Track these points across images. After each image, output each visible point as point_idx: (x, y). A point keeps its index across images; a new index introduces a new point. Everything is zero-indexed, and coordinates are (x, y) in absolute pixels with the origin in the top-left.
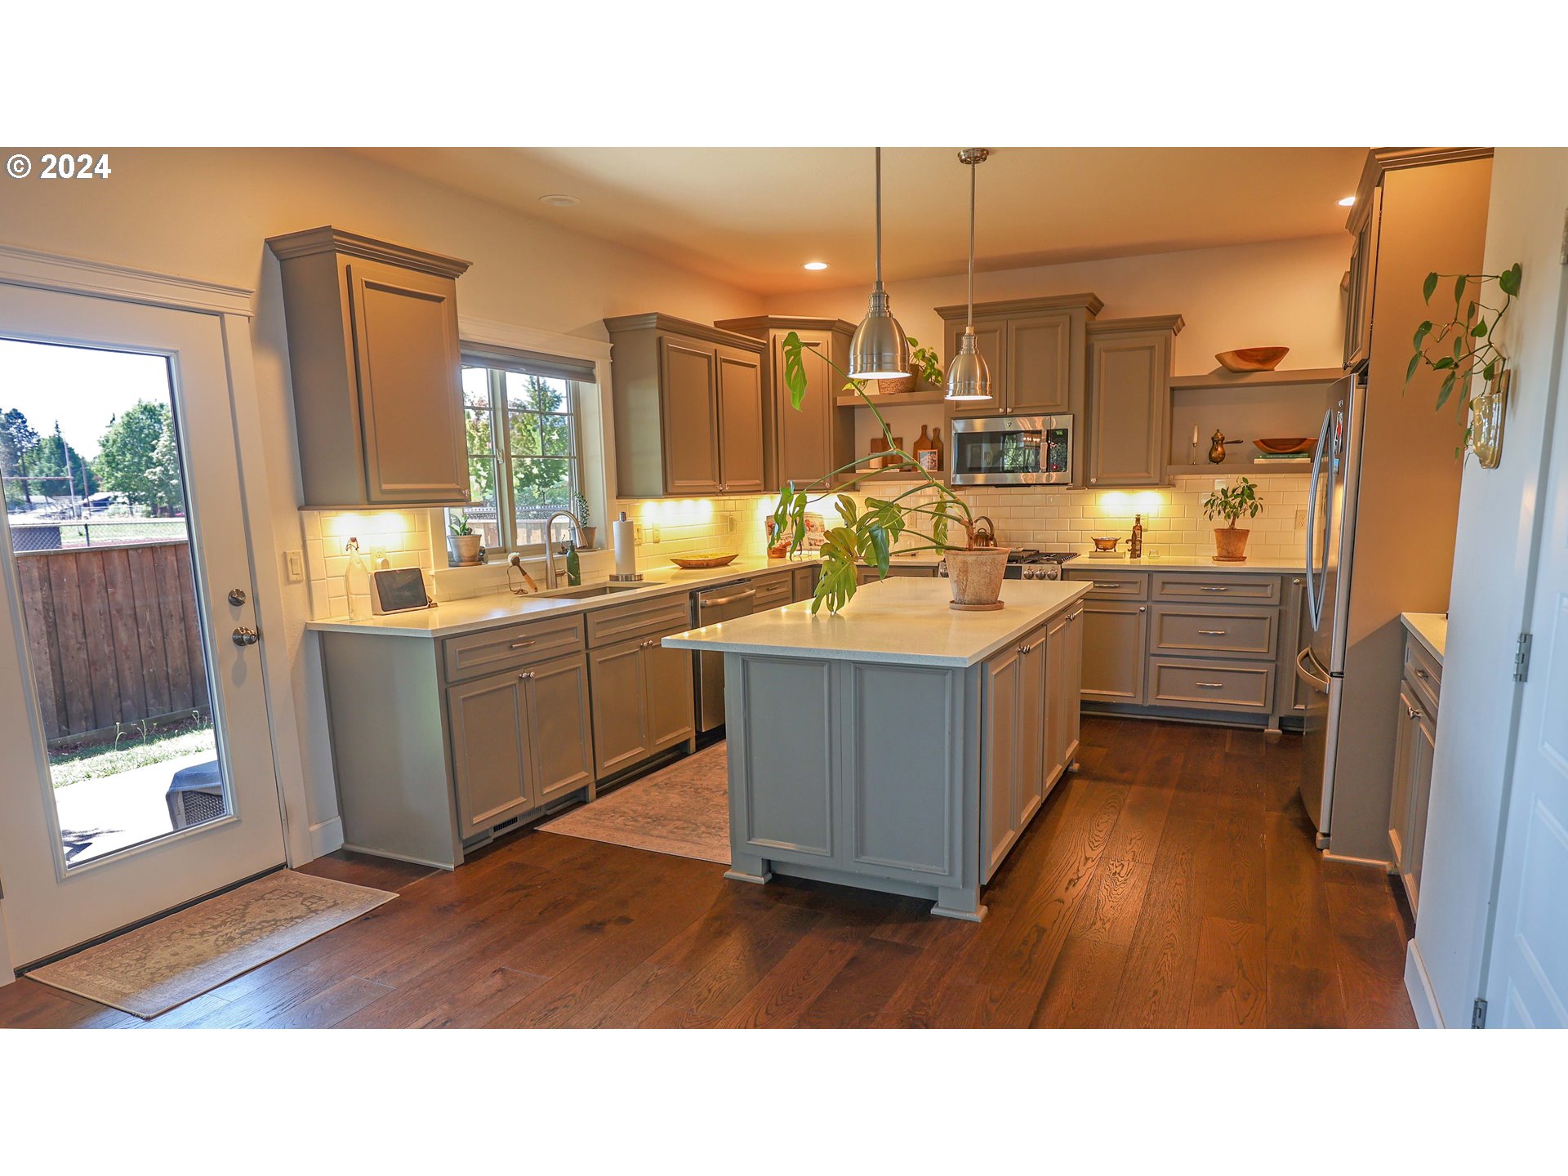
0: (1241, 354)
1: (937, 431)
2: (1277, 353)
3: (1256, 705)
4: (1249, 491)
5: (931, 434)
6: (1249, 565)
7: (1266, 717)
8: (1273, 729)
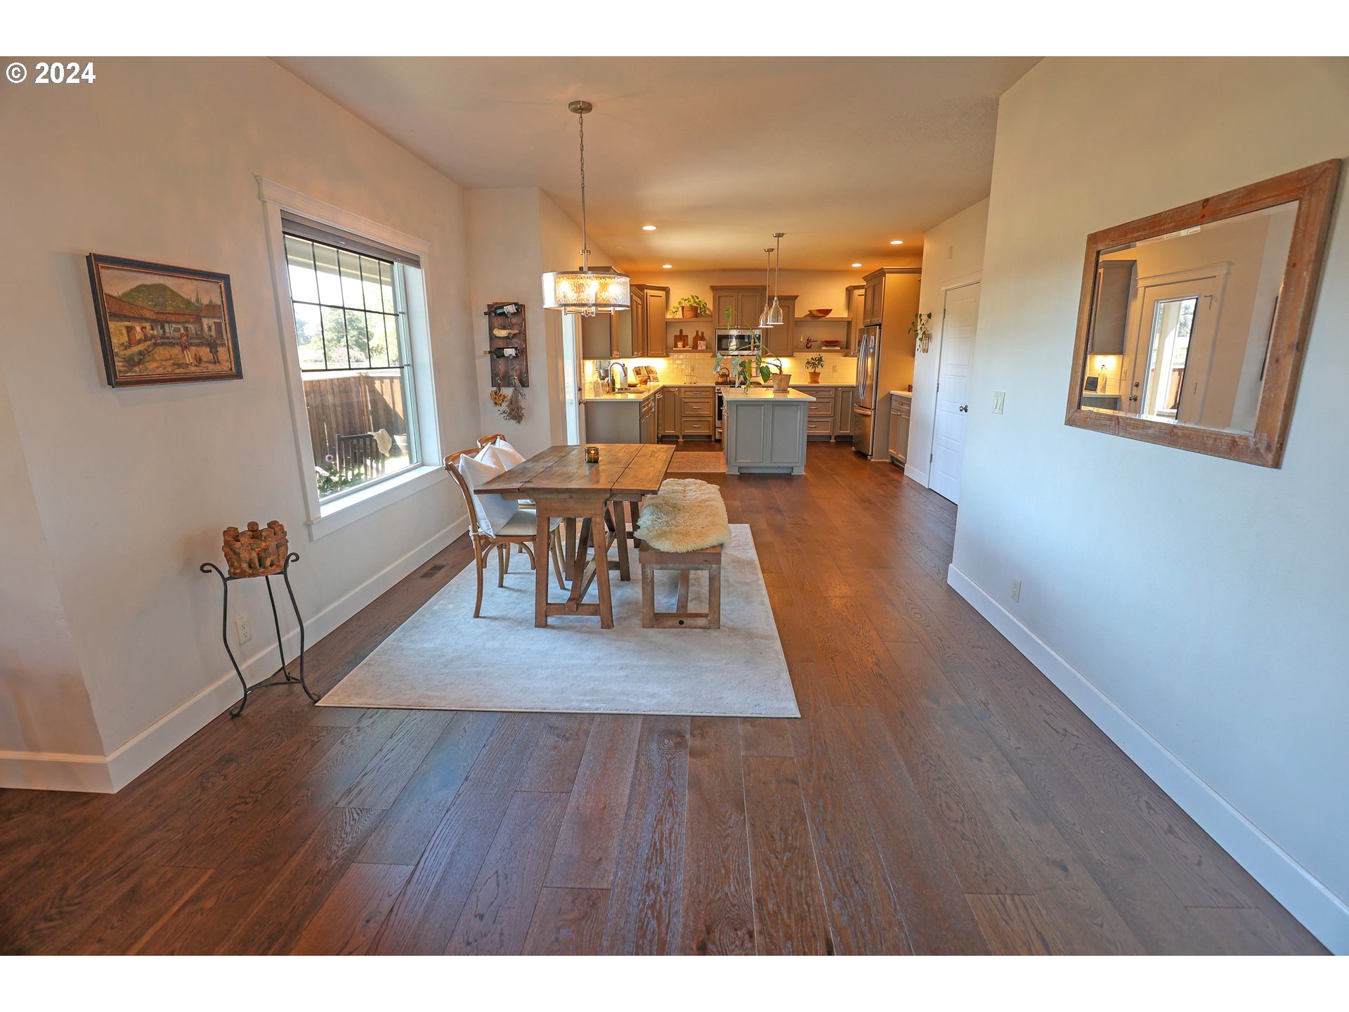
0: (819, 311)
1: (702, 333)
2: (828, 311)
3: (827, 432)
4: (820, 360)
5: (700, 334)
6: (821, 384)
7: (830, 437)
8: (833, 440)
